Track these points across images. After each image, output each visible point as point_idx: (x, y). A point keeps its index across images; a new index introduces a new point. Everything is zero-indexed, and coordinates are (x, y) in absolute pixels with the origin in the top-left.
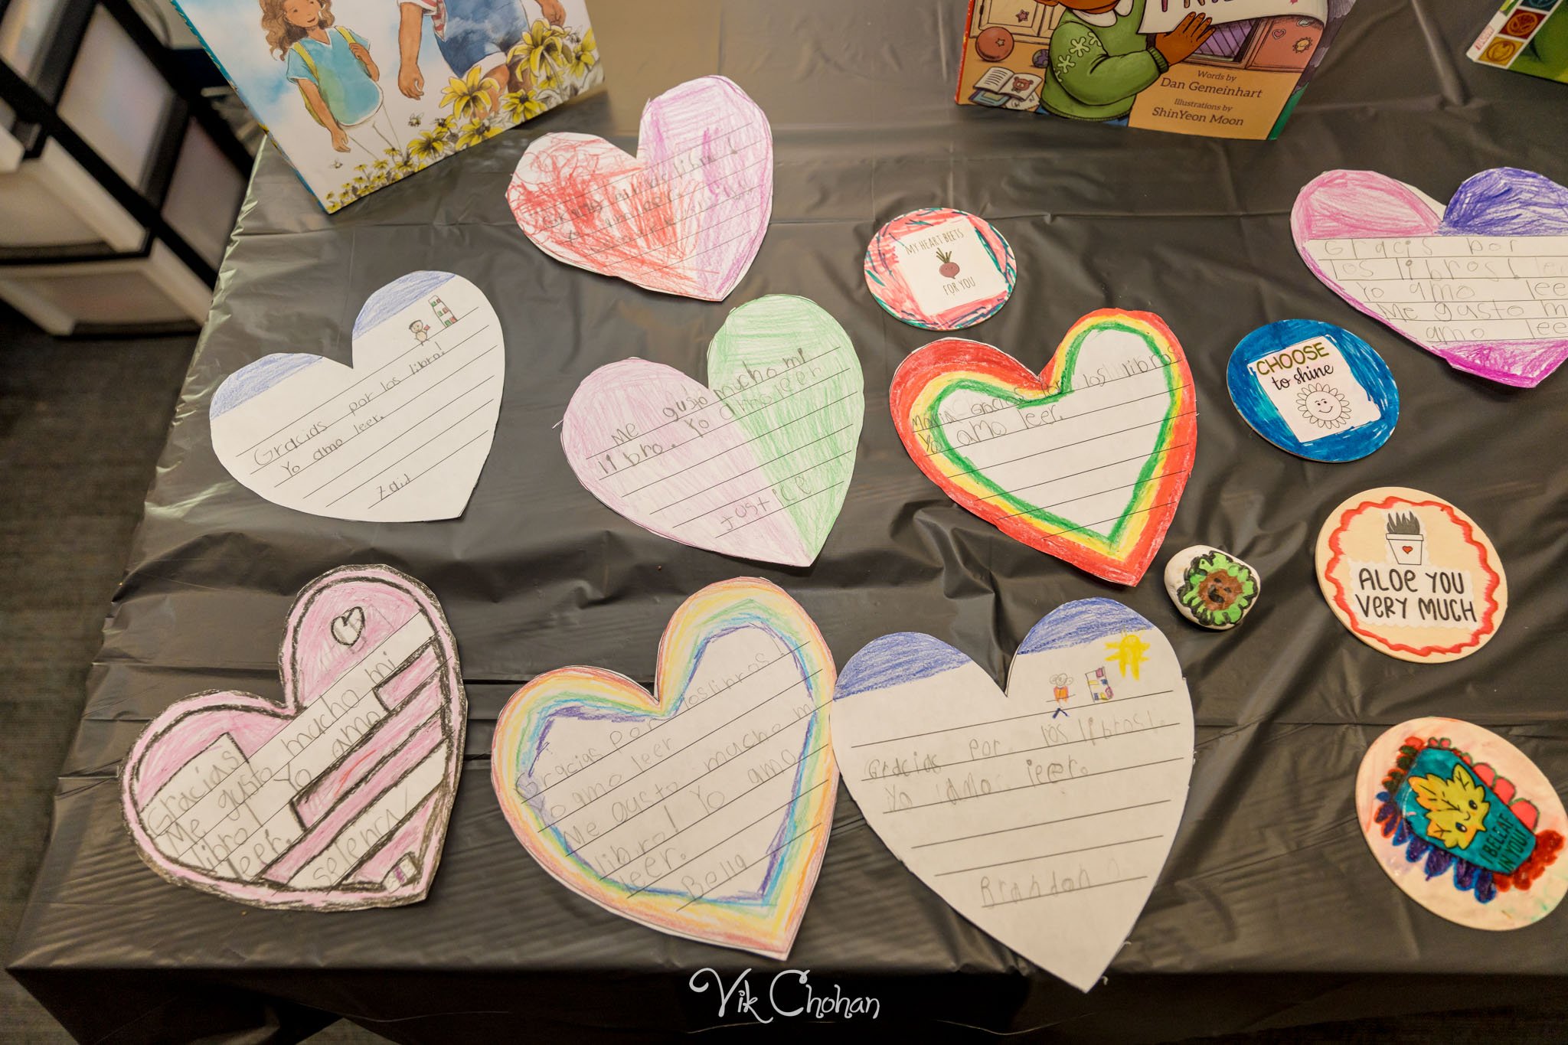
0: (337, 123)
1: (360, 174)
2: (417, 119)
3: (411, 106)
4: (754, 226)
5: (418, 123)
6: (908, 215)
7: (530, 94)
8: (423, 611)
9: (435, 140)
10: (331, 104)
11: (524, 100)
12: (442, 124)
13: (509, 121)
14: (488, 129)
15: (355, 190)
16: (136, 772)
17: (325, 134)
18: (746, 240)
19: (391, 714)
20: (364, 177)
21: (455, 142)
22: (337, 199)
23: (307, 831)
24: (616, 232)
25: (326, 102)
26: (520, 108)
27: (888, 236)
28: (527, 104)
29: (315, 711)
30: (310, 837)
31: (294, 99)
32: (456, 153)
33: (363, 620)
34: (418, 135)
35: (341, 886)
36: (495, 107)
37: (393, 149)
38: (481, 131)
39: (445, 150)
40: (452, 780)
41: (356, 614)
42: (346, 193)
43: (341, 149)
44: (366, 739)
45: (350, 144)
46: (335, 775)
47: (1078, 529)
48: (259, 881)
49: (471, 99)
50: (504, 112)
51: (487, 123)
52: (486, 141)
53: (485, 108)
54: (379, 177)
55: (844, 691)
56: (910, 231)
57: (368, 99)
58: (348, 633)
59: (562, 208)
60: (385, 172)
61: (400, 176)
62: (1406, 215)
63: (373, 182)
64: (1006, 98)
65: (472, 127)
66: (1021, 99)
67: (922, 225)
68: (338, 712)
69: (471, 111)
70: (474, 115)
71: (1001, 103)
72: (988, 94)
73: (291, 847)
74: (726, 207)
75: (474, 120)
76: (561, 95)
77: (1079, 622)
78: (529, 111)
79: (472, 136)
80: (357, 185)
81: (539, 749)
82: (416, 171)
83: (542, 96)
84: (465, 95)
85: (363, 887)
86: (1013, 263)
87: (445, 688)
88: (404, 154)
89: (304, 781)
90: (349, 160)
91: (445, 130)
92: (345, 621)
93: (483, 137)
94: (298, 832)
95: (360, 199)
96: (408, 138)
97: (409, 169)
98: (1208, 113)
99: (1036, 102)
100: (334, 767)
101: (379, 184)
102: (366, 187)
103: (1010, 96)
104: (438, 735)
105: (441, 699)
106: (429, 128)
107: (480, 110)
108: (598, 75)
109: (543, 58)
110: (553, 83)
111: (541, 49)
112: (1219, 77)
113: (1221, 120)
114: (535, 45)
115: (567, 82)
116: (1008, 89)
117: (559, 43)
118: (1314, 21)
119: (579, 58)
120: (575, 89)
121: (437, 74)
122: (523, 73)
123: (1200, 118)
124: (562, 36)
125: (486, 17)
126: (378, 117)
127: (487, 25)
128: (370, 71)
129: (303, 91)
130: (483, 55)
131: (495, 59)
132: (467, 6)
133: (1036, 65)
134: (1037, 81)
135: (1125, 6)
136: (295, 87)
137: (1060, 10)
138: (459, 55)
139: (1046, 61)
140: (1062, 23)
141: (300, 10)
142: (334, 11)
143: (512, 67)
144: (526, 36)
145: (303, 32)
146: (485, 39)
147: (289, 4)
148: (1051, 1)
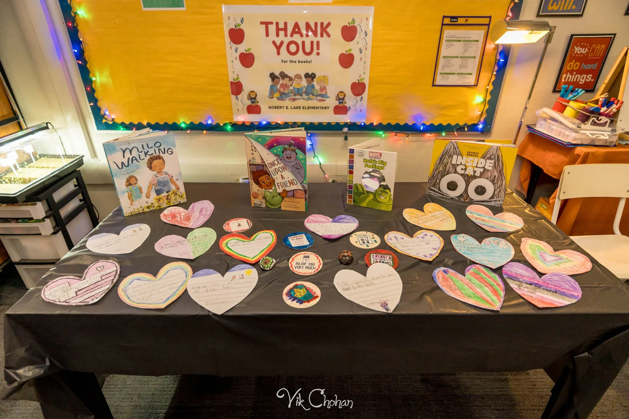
0: (132, 200)
4: (205, 219)
5: (147, 203)
6: (235, 219)
7: (171, 201)
8: (116, 266)
9: (150, 206)
10: (132, 196)
11: (169, 202)
15: (131, 213)
16: (47, 287)
17: (130, 201)
18: (203, 221)
19: (102, 280)
20: (134, 211)
21: (154, 208)
22: (127, 214)
23: (77, 295)
24: (179, 220)
26: (168, 204)
27: (230, 221)
29: (87, 279)
30: (77, 297)
32: (154, 210)
33: (103, 268)
34: (147, 205)
35: (80, 302)
36: (163, 202)
38: (159, 206)
39: (151, 209)
40: (110, 288)
41: (103, 266)
42: (129, 213)
43: (132, 205)
44: (95, 283)
46: (87, 288)
47: (247, 257)
48: (64, 302)
49: (159, 200)
50: (165, 204)
51: (161, 205)
52: (159, 208)
54: (137, 211)
55: (193, 277)
56: (234, 221)
57: (139, 197)
58: (99, 269)
59: (170, 217)
61: (141, 212)
62: (325, 220)
66: (262, 205)
67: (237, 220)
68: (92, 279)
69: (158, 202)
71: (259, 206)
72: (257, 204)
73: (73, 297)
74: (201, 217)
75: (158, 204)
76: (177, 203)
77: (241, 267)
78: (170, 204)
79: (157, 207)
81: (130, 284)
82: (145, 211)
83: (173, 202)
85: (84, 302)
86: (252, 225)
87: (115, 277)
88: (143, 208)
89: (80, 289)
91: (152, 205)
92: (100, 267)
94: (76, 295)
95: (132, 215)
96: (145, 205)
97: (143, 211)
98: (294, 206)
99: (265, 206)
100: (87, 287)
101: (136, 213)
102: (134, 213)
104: (111, 282)
105: (114, 278)
106: (149, 204)
107: (160, 202)
108: (185, 200)
109: (174, 195)
110: (176, 200)
111: (174, 194)
112: (292, 200)
113: (296, 207)
114: (173, 193)
115: (179, 200)
116: (260, 203)
117: (178, 193)
118: (302, 190)
119: (182, 197)
120: (180, 202)
121: (153, 195)
122: (170, 197)
123: (292, 207)
124: (179, 192)
125: (164, 187)
126: (140, 200)
127: (165, 188)
128: (141, 192)
129: (128, 194)
130: (163, 193)
131: (165, 194)
132: (162, 185)
133: (263, 199)
134: (264, 202)
135: (273, 188)
136: (127, 193)
137: (264, 189)
138: (158, 192)
139: (264, 198)
140: (265, 191)
141: (133, 181)
142: (138, 182)
143: (168, 196)
144: (172, 191)
145: (132, 185)
146: (164, 190)
147: (131, 180)
148: (262, 188)
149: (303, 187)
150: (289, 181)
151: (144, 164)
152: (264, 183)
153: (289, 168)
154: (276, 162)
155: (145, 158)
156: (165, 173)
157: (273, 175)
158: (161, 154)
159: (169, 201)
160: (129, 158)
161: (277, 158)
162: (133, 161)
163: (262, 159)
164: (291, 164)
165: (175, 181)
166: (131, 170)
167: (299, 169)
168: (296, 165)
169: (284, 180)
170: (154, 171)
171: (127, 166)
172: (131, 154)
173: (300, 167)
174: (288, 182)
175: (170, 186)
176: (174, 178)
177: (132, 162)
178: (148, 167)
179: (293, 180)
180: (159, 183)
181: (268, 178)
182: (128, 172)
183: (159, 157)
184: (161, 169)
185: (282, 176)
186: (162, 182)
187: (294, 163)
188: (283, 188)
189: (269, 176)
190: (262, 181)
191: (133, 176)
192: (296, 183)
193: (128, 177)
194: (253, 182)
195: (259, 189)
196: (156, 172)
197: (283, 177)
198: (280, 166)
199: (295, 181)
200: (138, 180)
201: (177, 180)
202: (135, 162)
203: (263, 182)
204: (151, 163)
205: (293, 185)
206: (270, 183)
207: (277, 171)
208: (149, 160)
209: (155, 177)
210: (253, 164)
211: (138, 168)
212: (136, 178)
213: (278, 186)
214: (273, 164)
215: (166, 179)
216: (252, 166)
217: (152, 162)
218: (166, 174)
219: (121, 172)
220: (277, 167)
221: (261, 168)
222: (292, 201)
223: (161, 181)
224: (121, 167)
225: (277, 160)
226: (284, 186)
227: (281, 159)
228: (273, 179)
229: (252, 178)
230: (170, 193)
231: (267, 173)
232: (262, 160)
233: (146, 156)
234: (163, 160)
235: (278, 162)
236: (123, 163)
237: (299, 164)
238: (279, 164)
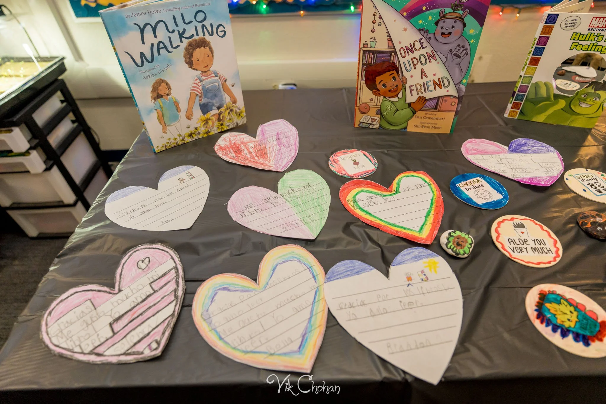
0: (165, 124)
1: (168, 141)
2: (189, 126)
3: (188, 122)
4: (293, 154)
5: (189, 128)
6: (342, 151)
7: (224, 123)
8: (172, 258)
9: (193, 134)
10: (165, 118)
11: (222, 125)
12: (196, 129)
13: (216, 131)
14: (210, 132)
15: (166, 146)
16: (50, 313)
17: (161, 127)
18: (290, 158)
19: (155, 292)
20: (169, 142)
21: (199, 135)
22: (159, 148)
23: (114, 334)
24: (248, 156)
25: (163, 117)
26: (220, 127)
27: (335, 156)
28: (223, 126)
29: (126, 291)
30: (116, 336)
31: (154, 115)
32: (199, 139)
33: (149, 261)
34: (188, 131)
35: (125, 354)
36: (213, 126)
37: (180, 135)
38: (207, 133)
39: (196, 137)
40: (176, 313)
41: (147, 259)
42: (163, 147)
43: (165, 132)
44: (144, 300)
45: (168, 131)
46: (130, 313)
47: (408, 229)
48: (91, 353)
49: (206, 121)
50: (215, 128)
51: (210, 130)
52: (209, 136)
53: (210, 126)
54: (174, 143)
55: (329, 280)
56: (342, 155)
57: (176, 118)
58: (143, 266)
59: (231, 150)
60: (176, 141)
61: (180, 143)
62: (496, 149)
63: (172, 144)
64: (369, 125)
65: (205, 131)
66: (374, 125)
67: (346, 153)
68: (134, 291)
69: (205, 126)
70: (206, 127)
71: (368, 126)
72: (364, 124)
73: (107, 340)
74: (284, 150)
75: (206, 129)
76: (233, 125)
77: (413, 255)
78: (223, 128)
79: (204, 134)
80: (167, 145)
81: (212, 302)
82: (186, 142)
83: (228, 124)
84: (204, 121)
85: (134, 353)
86: (376, 162)
87: (177, 283)
88: (183, 136)
89: (117, 316)
90: (166, 136)
91: (197, 131)
92: (143, 261)
93: (208, 135)
94: (111, 334)
95: (167, 149)
96: (185, 132)
97: (184, 142)
98: (431, 126)
99: (378, 125)
100: (130, 310)
101: (173, 145)
102: (169, 146)
103: (370, 124)
104: (173, 298)
105: (175, 286)
106: (192, 130)
107: (208, 126)
108: (245, 121)
109: (229, 113)
110: (231, 121)
111: (229, 110)
112: (432, 114)
113: (435, 127)
114: (227, 109)
115: (235, 121)
116: (370, 122)
117: (234, 109)
118: (455, 97)
119: (239, 114)
120: (237, 124)
121: (197, 113)
122: (223, 117)
123: (428, 127)
124: (235, 107)
125: (214, 99)
126: (177, 124)
127: (214, 101)
128: (178, 110)
129: (158, 113)
130: (212, 110)
131: (215, 111)
132: (210, 95)
133: (377, 114)
134: (378, 119)
135: (400, 95)
136: (155, 112)
137: (382, 97)
138: (205, 108)
139: (380, 112)
140: (383, 101)
141: (163, 90)
142: (172, 91)
143: (220, 114)
144: (225, 106)
145: (162, 96)
146: (213, 105)
147: (160, 88)
148: (380, 95)
149: (458, 90)
150: (434, 81)
151: (179, 55)
152: (386, 87)
153: (441, 55)
154: (418, 46)
155: (180, 44)
156: (214, 73)
157: (407, 70)
158: (208, 37)
159: (221, 122)
160: (152, 45)
161: (422, 37)
162: (161, 50)
163: (391, 40)
164: (447, 48)
165: (230, 87)
166: (158, 69)
167: (459, 57)
168: (458, 48)
169: (425, 80)
170: (197, 70)
171: (150, 61)
172: (156, 37)
173: (464, 52)
174: (432, 83)
175: (222, 96)
176: (229, 83)
177: (159, 54)
178: (186, 62)
179: (442, 78)
180: (206, 92)
181: (394, 78)
182: (155, 71)
183: (203, 43)
184: (208, 65)
185: (423, 71)
186: (210, 90)
187: (452, 46)
188: (420, 94)
189: (398, 72)
190: (381, 84)
191: (163, 81)
192: (446, 84)
193: (155, 81)
194: (365, 85)
195: (373, 96)
196: (201, 72)
197: (423, 74)
198: (423, 52)
199: (445, 81)
200: (172, 87)
201: (233, 86)
202: (163, 51)
203: (383, 85)
204: (191, 55)
205: (441, 88)
206: (397, 86)
207: (414, 63)
208: (187, 49)
209: (198, 81)
210: (369, 52)
211: (170, 64)
212: (167, 84)
213: (411, 91)
214: (410, 49)
215: (217, 84)
216: (367, 55)
217: (193, 52)
218: (216, 76)
219: (141, 72)
220: (416, 54)
221: (385, 58)
222: (432, 116)
223: (208, 88)
224: (140, 64)
225: (420, 40)
226: (423, 90)
227: (430, 38)
228: (405, 77)
229: (364, 78)
230: (222, 109)
231: (394, 68)
232: (390, 42)
233: (181, 41)
234: (210, 48)
235: (421, 44)
236: (142, 55)
237: (463, 47)
238: (423, 48)
